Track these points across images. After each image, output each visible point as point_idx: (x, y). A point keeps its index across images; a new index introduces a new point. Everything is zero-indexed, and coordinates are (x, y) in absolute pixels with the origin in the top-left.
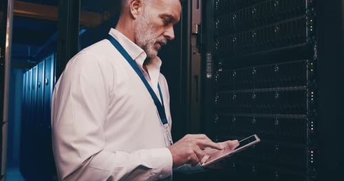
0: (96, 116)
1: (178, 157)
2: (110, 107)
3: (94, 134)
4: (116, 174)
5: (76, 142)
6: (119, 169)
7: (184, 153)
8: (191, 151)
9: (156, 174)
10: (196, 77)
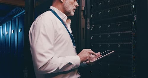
0: (51, 41)
1: (83, 59)
2: (56, 38)
3: (51, 49)
4: (60, 66)
5: (44, 53)
6: (61, 64)
7: (85, 56)
8: (87, 56)
9: (74, 66)
10: (83, 28)
